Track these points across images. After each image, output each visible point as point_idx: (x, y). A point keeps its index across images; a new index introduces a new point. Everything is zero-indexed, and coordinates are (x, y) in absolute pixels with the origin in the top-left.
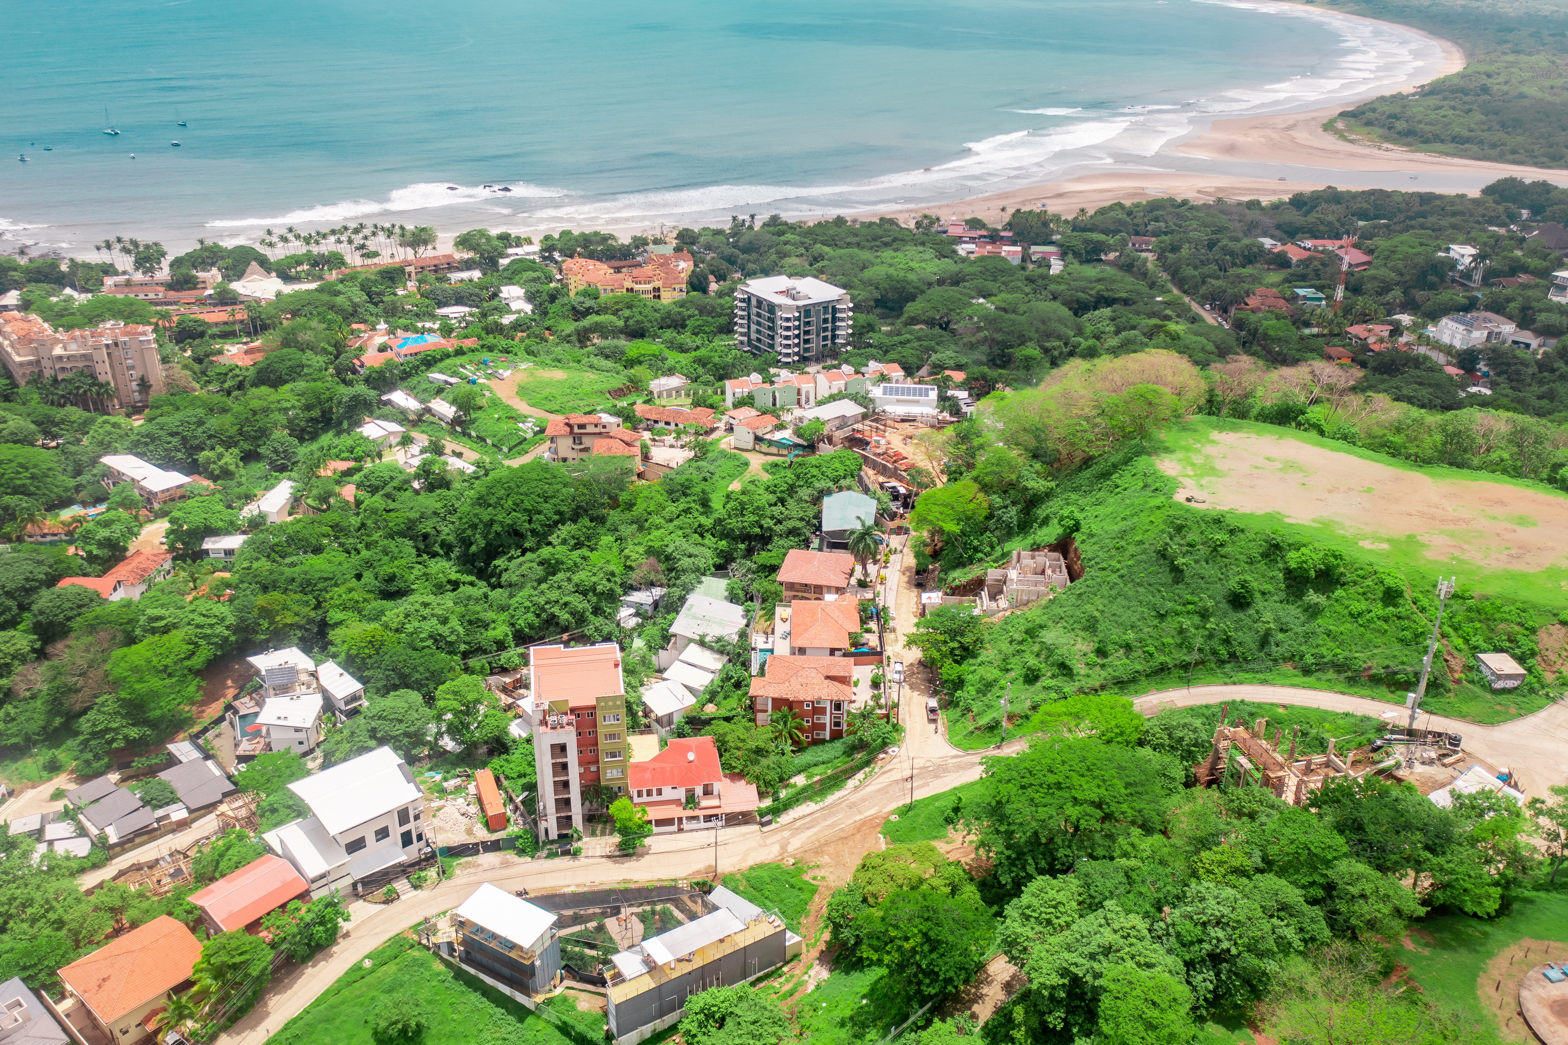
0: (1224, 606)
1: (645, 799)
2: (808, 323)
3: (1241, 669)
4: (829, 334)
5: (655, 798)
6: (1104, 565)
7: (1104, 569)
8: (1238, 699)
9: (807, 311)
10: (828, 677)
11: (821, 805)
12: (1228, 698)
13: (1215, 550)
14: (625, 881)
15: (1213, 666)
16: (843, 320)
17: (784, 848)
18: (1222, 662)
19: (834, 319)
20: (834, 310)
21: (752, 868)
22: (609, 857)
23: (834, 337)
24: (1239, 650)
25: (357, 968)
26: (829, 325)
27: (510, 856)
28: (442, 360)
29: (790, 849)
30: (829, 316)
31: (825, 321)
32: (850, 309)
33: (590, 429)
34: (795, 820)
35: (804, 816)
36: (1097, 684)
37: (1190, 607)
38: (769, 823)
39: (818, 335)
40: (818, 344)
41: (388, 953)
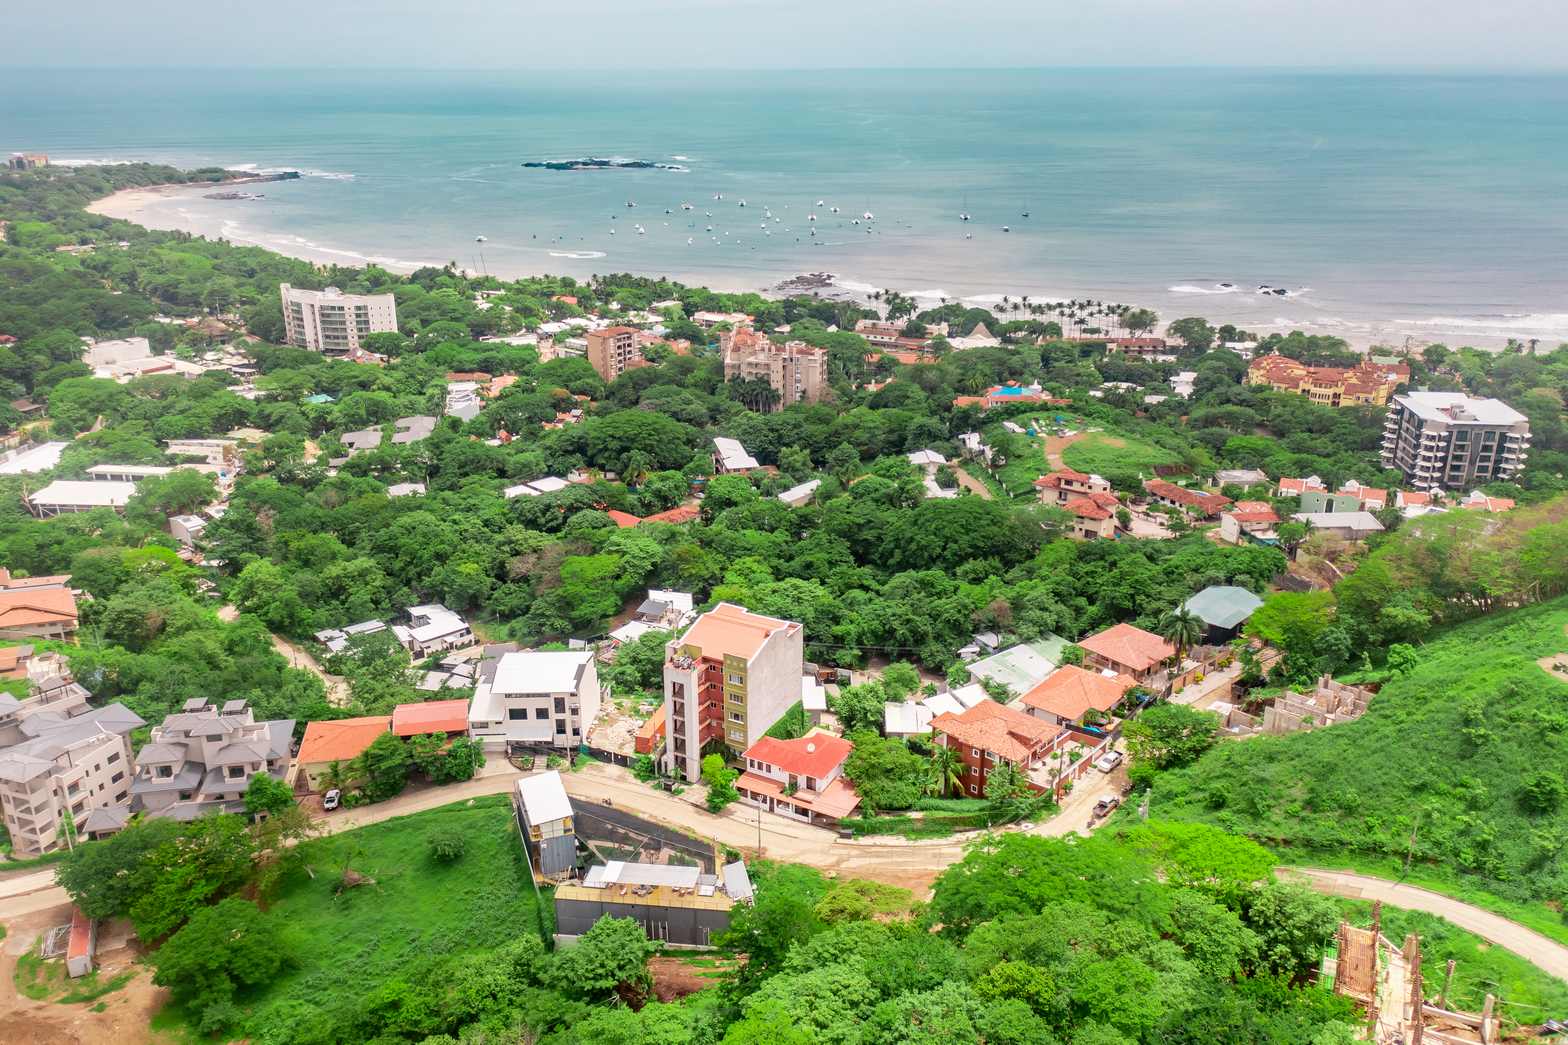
0: (1509, 804)
1: (755, 770)
2: (1462, 448)
3: (1484, 887)
4: (1491, 465)
5: (764, 773)
6: (1387, 712)
7: (1386, 717)
8: (1437, 914)
9: (1463, 432)
10: (1012, 734)
11: (911, 843)
12: (1423, 908)
13: (1542, 733)
14: (688, 829)
15: (1449, 870)
16: (1510, 451)
17: (838, 863)
18: (1463, 871)
19: (1501, 449)
20: (1503, 438)
21: (794, 865)
22: (697, 806)
23: (1497, 470)
24: (1491, 862)
25: (463, 803)
26: (1493, 455)
27: (629, 774)
28: (1025, 412)
29: (843, 865)
30: (1495, 444)
31: (1486, 448)
32: (1528, 440)
33: (1076, 487)
34: (875, 845)
35: (885, 846)
36: (1279, 837)
37: (1460, 790)
38: (847, 836)
39: (1472, 463)
40: (1470, 473)
41: (489, 802)
